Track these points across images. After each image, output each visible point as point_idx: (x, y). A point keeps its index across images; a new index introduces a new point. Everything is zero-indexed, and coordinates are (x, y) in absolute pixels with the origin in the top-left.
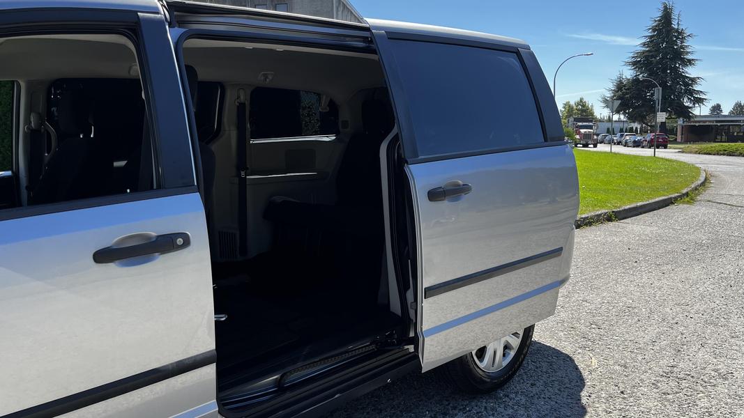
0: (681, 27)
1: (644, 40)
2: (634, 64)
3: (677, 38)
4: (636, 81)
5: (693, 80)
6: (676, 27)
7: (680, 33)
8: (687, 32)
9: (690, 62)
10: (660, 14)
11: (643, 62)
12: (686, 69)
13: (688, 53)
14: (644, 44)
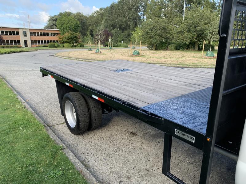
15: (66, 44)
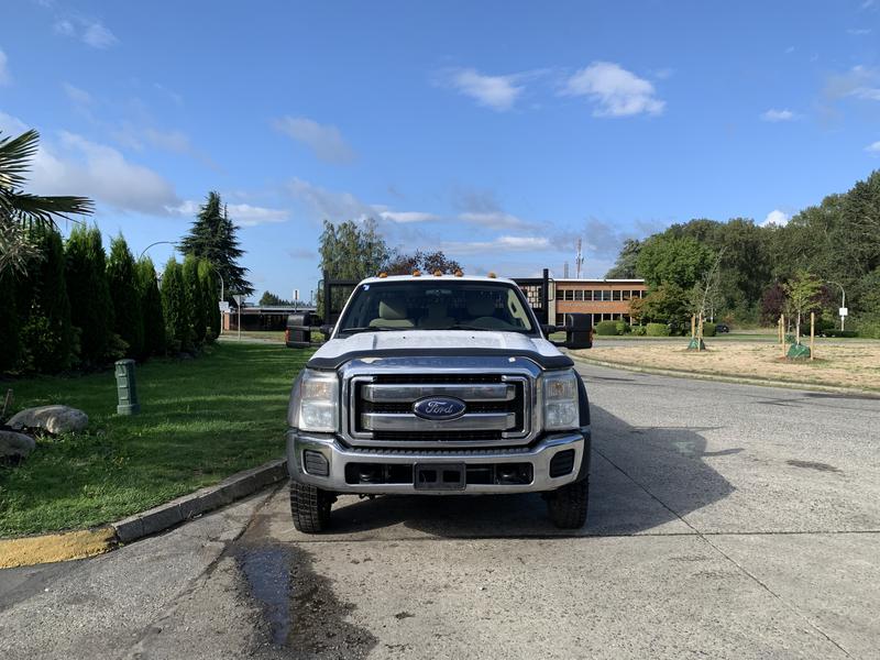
0: (229, 218)
3: (225, 228)
5: (241, 270)
6: (223, 217)
7: (228, 227)
8: (235, 224)
9: (237, 253)
12: (234, 259)
13: (234, 244)
15: (651, 326)
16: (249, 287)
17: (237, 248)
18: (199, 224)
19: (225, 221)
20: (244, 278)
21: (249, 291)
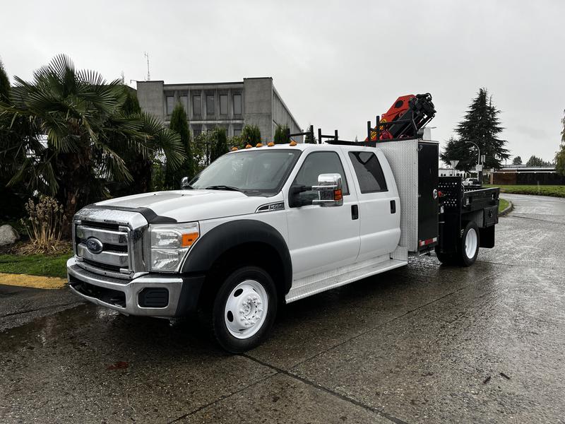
0: (492, 106)
1: (467, 114)
2: (460, 131)
3: (490, 113)
4: (462, 142)
5: (501, 142)
6: (489, 105)
7: (492, 110)
8: (497, 109)
9: (499, 130)
10: (478, 96)
11: (465, 129)
12: (496, 135)
13: (497, 123)
14: (467, 117)
16: (507, 153)
17: (498, 126)
18: (471, 112)
19: (489, 108)
20: (503, 147)
21: (506, 156)
